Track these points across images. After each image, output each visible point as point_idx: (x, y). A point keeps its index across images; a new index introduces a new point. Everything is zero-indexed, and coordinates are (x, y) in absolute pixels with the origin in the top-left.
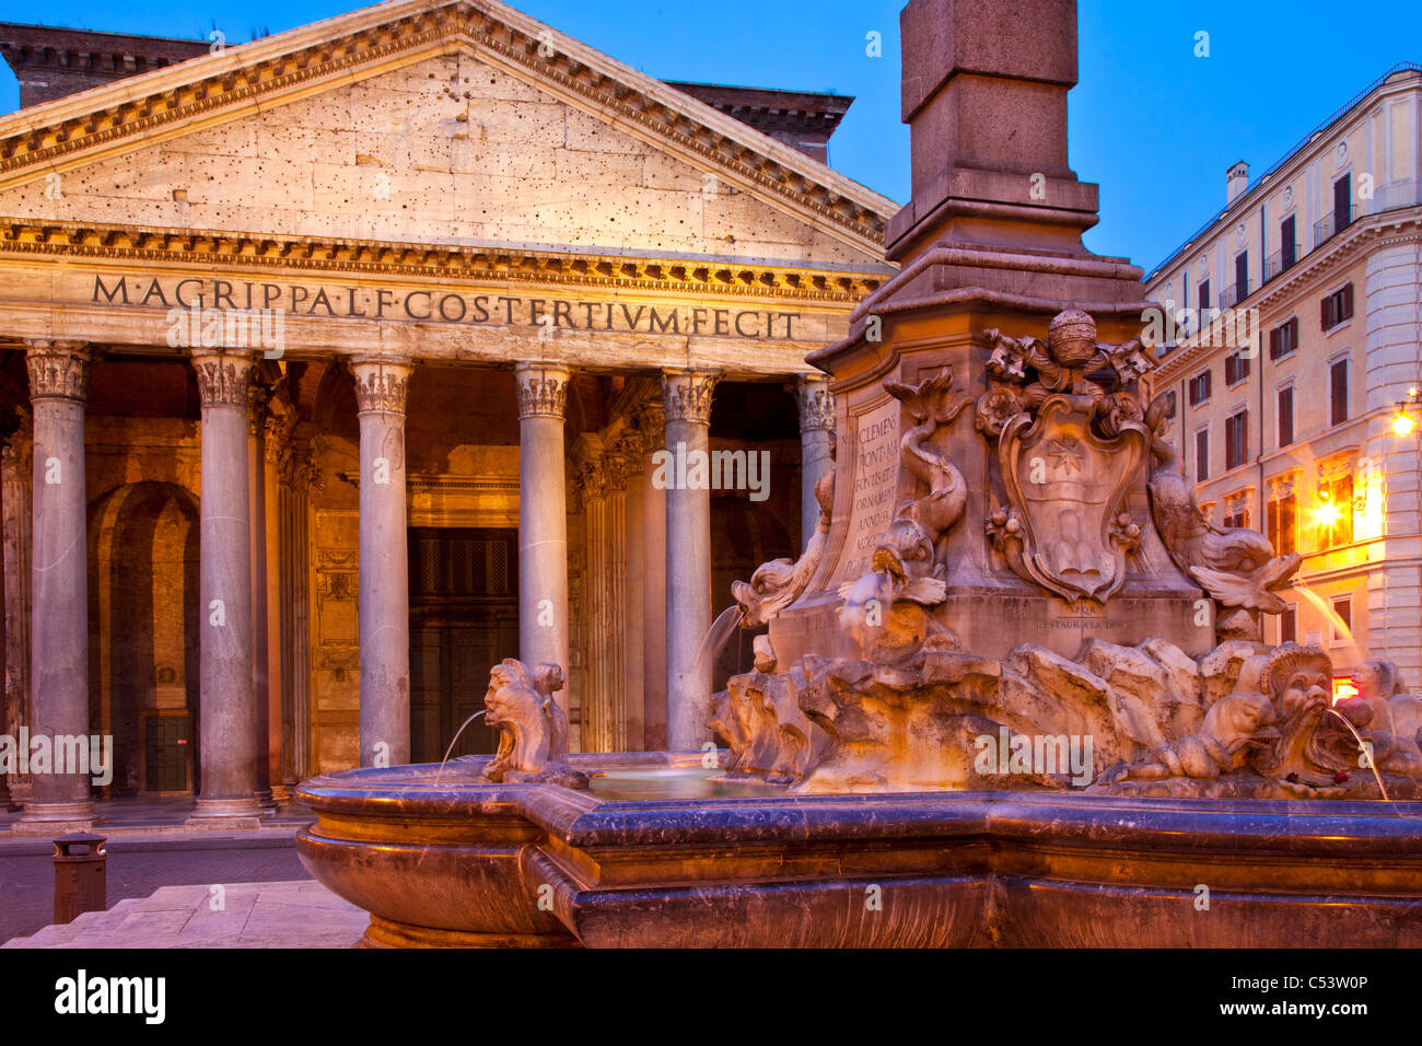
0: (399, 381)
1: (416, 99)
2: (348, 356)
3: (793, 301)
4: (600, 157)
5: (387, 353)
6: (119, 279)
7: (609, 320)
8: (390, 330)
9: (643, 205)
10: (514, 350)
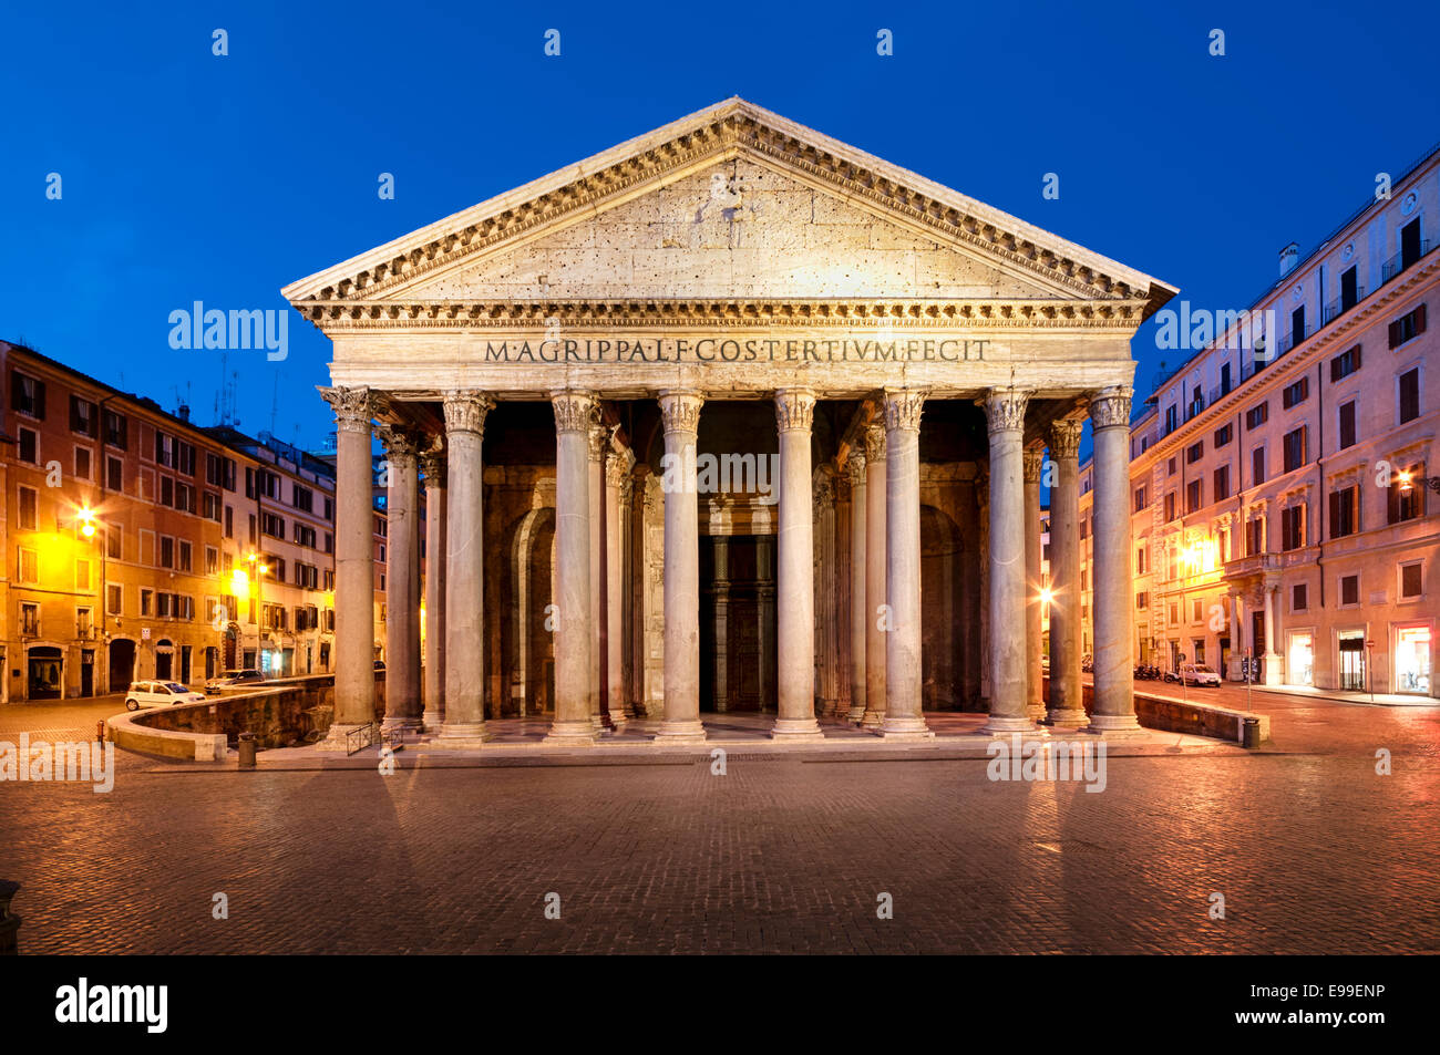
2: (657, 392)
3: (984, 329)
4: (839, 228)
5: (684, 387)
6: (502, 344)
7: (844, 354)
9: (871, 263)
10: (775, 380)
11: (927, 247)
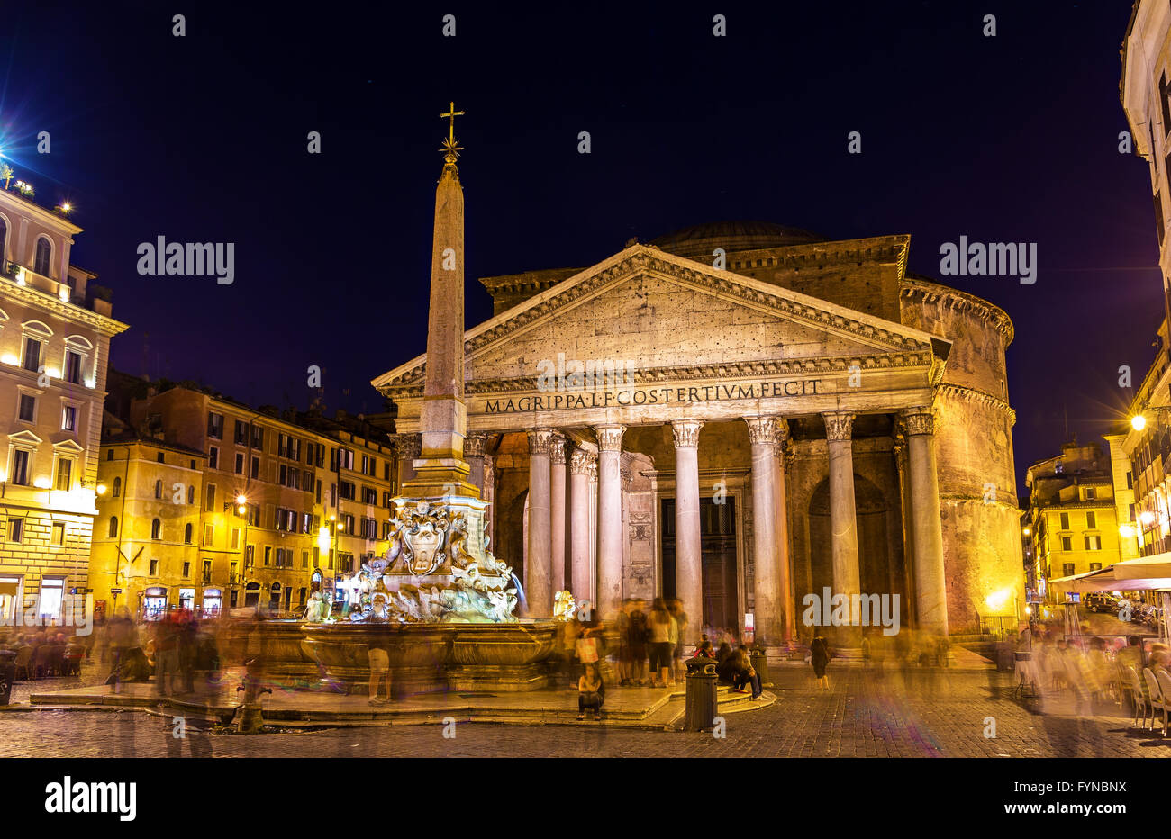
0: (615, 435)
1: (623, 300)
2: (593, 426)
3: (815, 373)
4: (711, 313)
5: (613, 423)
7: (717, 395)
8: (611, 411)
9: (733, 334)
10: (670, 415)
11: (772, 320)
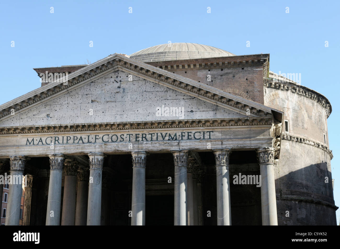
1: (107, 83)
2: (87, 154)
3: (210, 128)
4: (155, 93)
5: (97, 152)
6: (32, 139)
7: (157, 138)
8: (98, 146)
9: (167, 105)
10: (130, 148)
11: (188, 98)
